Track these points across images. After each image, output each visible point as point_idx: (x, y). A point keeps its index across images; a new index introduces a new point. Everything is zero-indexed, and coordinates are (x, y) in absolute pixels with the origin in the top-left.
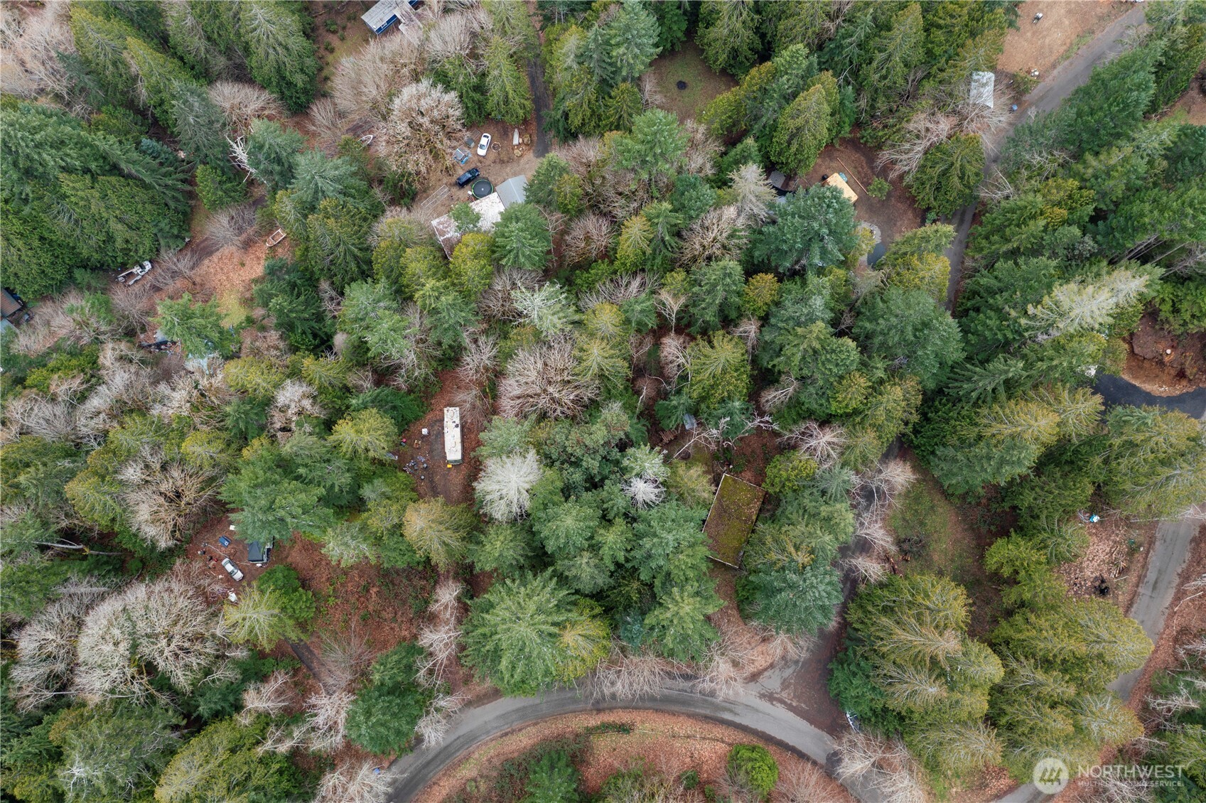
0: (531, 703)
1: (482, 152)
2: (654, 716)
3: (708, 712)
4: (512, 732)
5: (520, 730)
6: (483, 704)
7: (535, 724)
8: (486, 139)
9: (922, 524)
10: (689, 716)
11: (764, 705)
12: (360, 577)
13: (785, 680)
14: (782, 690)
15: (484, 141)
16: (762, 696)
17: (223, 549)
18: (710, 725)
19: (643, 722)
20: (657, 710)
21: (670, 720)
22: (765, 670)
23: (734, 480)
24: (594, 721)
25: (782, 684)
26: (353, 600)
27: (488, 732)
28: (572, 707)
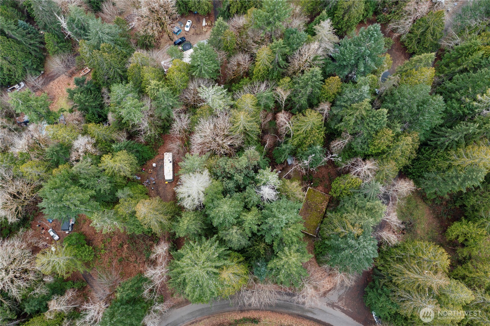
0: (206, 306)
1: (187, 29)
2: (271, 314)
3: (299, 313)
4: (196, 322)
5: (200, 321)
6: (181, 307)
7: (208, 318)
8: (189, 23)
9: (411, 214)
10: (290, 314)
11: (329, 309)
12: (118, 239)
13: (340, 296)
14: (339, 301)
15: (188, 24)
16: (328, 304)
17: (49, 224)
18: (301, 320)
19: (265, 317)
20: (272, 311)
21: (278, 316)
22: (330, 290)
23: (314, 190)
24: (239, 317)
25: (339, 298)
26: (114, 251)
27: (183, 322)
28: (228, 309)
